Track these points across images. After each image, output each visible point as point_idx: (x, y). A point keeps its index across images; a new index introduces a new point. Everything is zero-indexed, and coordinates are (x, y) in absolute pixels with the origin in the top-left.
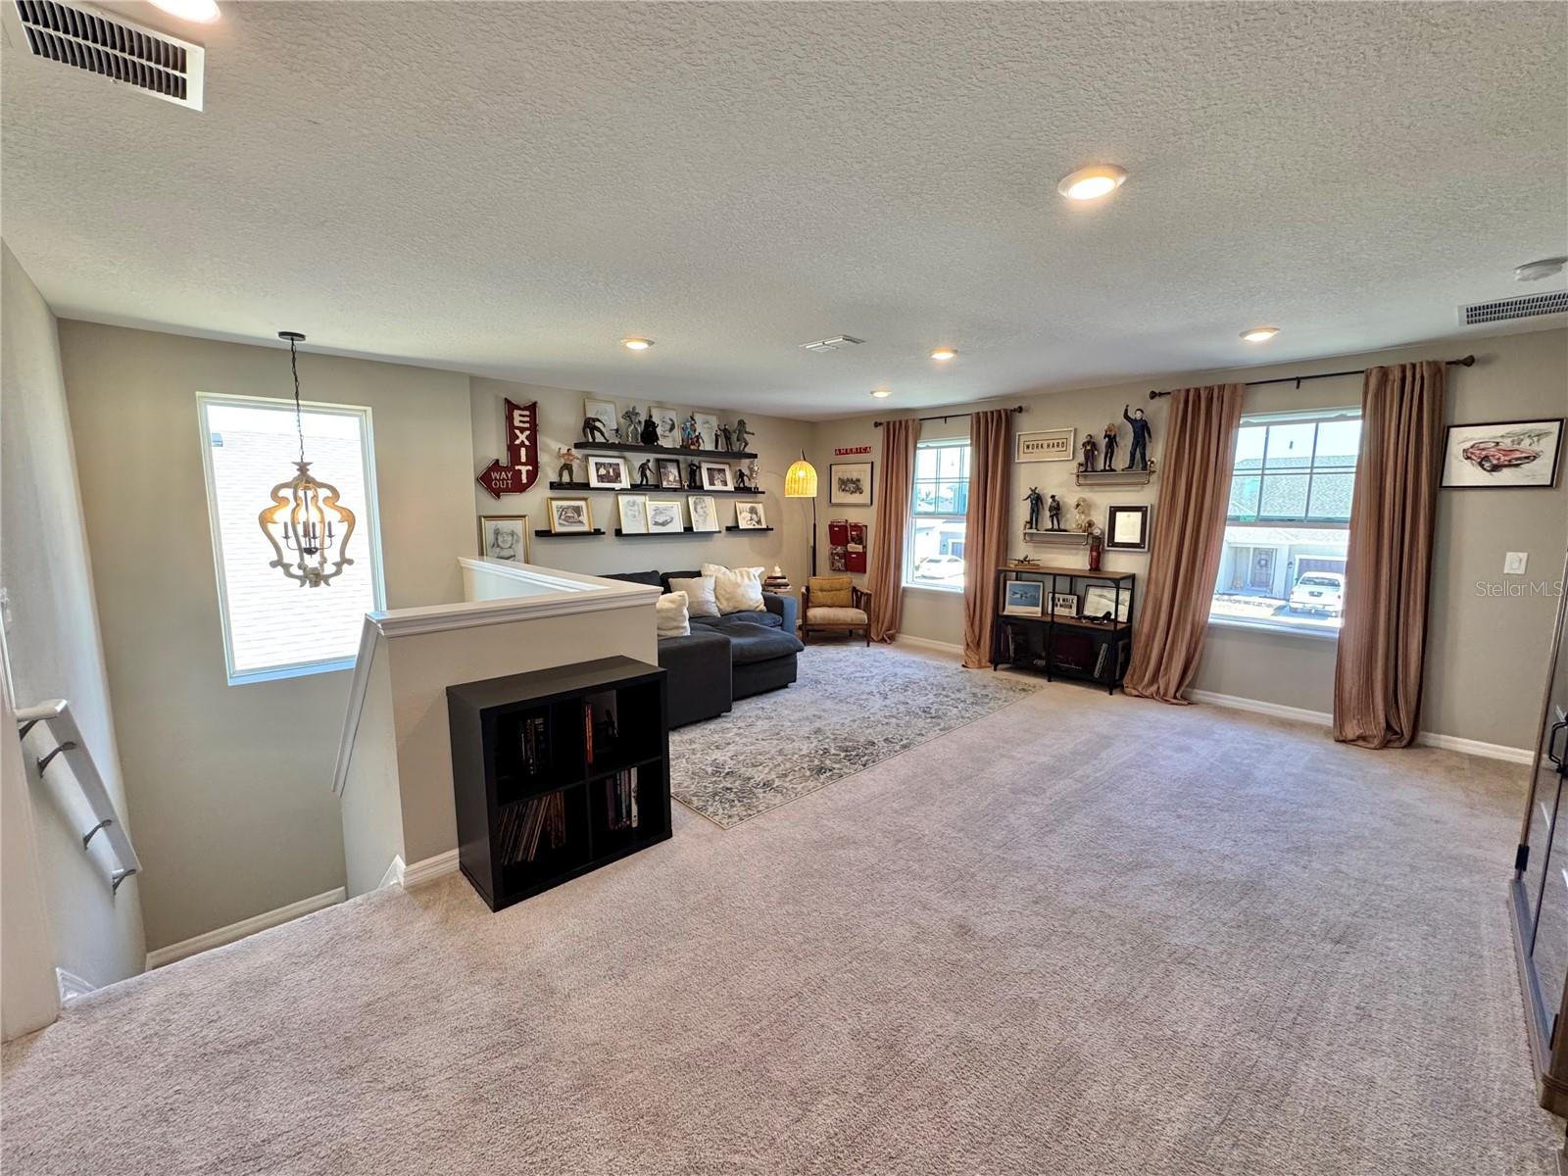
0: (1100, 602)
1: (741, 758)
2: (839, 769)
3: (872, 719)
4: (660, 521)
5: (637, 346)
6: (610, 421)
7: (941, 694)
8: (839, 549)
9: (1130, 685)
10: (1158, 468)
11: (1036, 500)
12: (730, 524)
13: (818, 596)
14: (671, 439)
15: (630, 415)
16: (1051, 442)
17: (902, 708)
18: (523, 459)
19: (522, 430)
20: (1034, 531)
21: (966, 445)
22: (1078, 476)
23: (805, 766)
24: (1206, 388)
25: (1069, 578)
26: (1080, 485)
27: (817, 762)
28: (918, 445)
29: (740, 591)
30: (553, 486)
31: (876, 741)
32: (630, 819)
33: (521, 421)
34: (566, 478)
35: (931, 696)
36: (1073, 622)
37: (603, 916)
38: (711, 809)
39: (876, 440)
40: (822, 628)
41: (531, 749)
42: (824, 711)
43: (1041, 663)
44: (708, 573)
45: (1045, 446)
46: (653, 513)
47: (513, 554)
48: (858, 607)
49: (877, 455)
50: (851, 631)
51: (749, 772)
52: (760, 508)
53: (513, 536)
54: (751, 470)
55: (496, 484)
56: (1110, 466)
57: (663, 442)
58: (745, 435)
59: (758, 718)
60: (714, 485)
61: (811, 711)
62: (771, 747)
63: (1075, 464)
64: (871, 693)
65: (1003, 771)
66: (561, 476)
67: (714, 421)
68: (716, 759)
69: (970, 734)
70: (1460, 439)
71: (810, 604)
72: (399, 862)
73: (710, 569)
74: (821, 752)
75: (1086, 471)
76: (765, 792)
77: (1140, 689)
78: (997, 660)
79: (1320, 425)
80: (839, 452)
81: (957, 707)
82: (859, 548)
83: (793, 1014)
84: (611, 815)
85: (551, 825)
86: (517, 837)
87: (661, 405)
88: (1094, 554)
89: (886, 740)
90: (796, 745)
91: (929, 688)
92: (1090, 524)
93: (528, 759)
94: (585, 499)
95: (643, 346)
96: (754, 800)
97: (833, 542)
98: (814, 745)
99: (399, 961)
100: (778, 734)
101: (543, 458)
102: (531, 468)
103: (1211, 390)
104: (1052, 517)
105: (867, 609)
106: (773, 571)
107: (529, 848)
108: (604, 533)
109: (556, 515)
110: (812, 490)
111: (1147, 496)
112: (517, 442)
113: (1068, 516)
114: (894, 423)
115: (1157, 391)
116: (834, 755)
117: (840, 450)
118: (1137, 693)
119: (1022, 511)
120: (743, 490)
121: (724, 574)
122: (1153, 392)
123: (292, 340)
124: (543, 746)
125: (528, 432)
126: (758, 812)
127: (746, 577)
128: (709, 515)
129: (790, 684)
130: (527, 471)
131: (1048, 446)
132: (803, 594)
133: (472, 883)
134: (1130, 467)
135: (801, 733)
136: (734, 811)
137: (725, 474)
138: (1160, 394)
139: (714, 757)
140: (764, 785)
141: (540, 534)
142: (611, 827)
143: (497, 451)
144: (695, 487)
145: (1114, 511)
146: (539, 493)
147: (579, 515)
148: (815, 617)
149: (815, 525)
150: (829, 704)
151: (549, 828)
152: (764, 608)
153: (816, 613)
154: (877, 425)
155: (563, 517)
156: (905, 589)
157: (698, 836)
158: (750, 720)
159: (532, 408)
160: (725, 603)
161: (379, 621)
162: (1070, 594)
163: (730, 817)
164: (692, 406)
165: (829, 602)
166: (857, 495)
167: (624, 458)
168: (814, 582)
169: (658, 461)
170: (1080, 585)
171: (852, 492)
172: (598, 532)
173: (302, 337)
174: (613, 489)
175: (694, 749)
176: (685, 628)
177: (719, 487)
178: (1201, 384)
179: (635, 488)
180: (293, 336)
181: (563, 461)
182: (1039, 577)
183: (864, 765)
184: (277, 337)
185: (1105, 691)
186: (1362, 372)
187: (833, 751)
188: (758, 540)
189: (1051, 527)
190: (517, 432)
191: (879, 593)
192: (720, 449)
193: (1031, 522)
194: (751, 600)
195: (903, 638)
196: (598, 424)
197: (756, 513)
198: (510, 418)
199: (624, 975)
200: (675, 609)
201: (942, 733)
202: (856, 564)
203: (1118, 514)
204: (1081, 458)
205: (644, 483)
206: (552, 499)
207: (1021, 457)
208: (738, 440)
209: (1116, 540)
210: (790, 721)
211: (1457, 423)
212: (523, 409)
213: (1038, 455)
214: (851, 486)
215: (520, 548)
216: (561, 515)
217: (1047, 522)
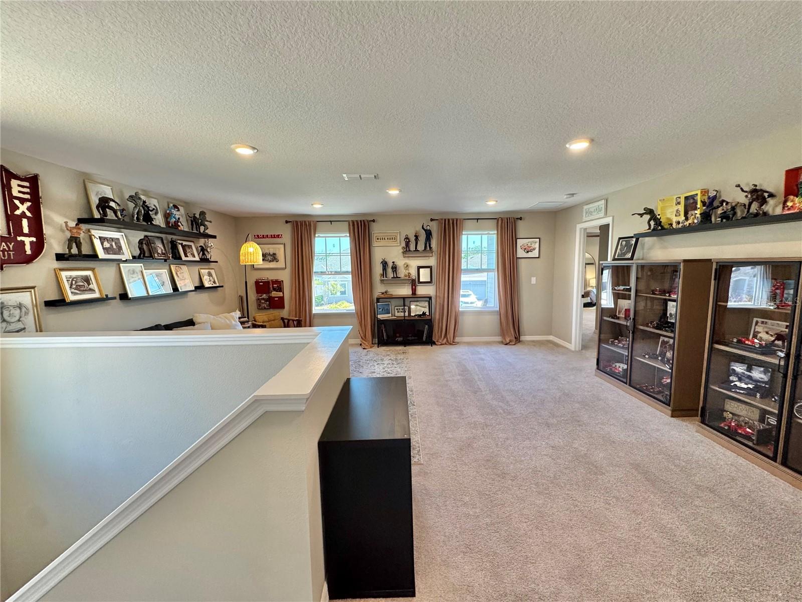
0: (416, 309)
4: (156, 286)
8: (264, 296)
9: (437, 341)
11: (385, 264)
12: (197, 284)
14: (158, 221)
15: (135, 199)
16: (389, 237)
18: (26, 230)
19: (23, 201)
20: (385, 278)
24: (451, 219)
25: (402, 299)
26: (404, 257)
28: (316, 235)
30: (60, 257)
33: (20, 192)
34: (74, 250)
36: (407, 318)
39: (286, 231)
43: (400, 339)
44: (201, 321)
45: (386, 239)
47: (23, 327)
49: (287, 239)
52: (213, 272)
53: (20, 308)
56: (416, 249)
58: (205, 221)
60: (187, 257)
63: (400, 248)
66: (70, 248)
70: (520, 242)
73: (201, 318)
75: (406, 251)
77: (442, 342)
82: (280, 294)
87: (149, 194)
88: (413, 287)
92: (409, 274)
94: (95, 269)
95: (250, 152)
97: (258, 293)
101: (47, 230)
102: (34, 239)
103: (453, 220)
104: (393, 272)
108: (112, 298)
109: (67, 286)
110: (260, 259)
111: (432, 261)
112: (18, 212)
114: (301, 222)
115: (433, 218)
117: (258, 236)
118: (440, 344)
119: (378, 269)
120: (205, 260)
122: (431, 219)
125: (29, 204)
130: (31, 243)
131: (388, 239)
134: (425, 249)
137: (192, 248)
138: (434, 220)
141: (49, 304)
144: (175, 258)
146: (46, 264)
147: (89, 284)
149: (246, 282)
154: (287, 222)
155: (74, 286)
156: (314, 314)
159: (34, 181)
162: (404, 306)
166: (275, 263)
167: (126, 233)
168: (258, 318)
170: (408, 302)
171: (270, 261)
172: (107, 298)
174: (116, 260)
177: (190, 258)
178: (450, 217)
181: (68, 235)
182: (388, 300)
186: (496, 219)
188: (213, 294)
189: (392, 276)
190: (17, 202)
192: (194, 231)
193: (383, 274)
196: (112, 204)
197: (212, 276)
198: (7, 187)
202: (279, 304)
203: (421, 269)
204: (404, 244)
206: (60, 270)
207: (375, 243)
208: (203, 225)
209: (421, 281)
211: (518, 238)
212: (22, 180)
213: (382, 243)
214: (270, 258)
215: (30, 321)
216: (72, 285)
217: (390, 274)
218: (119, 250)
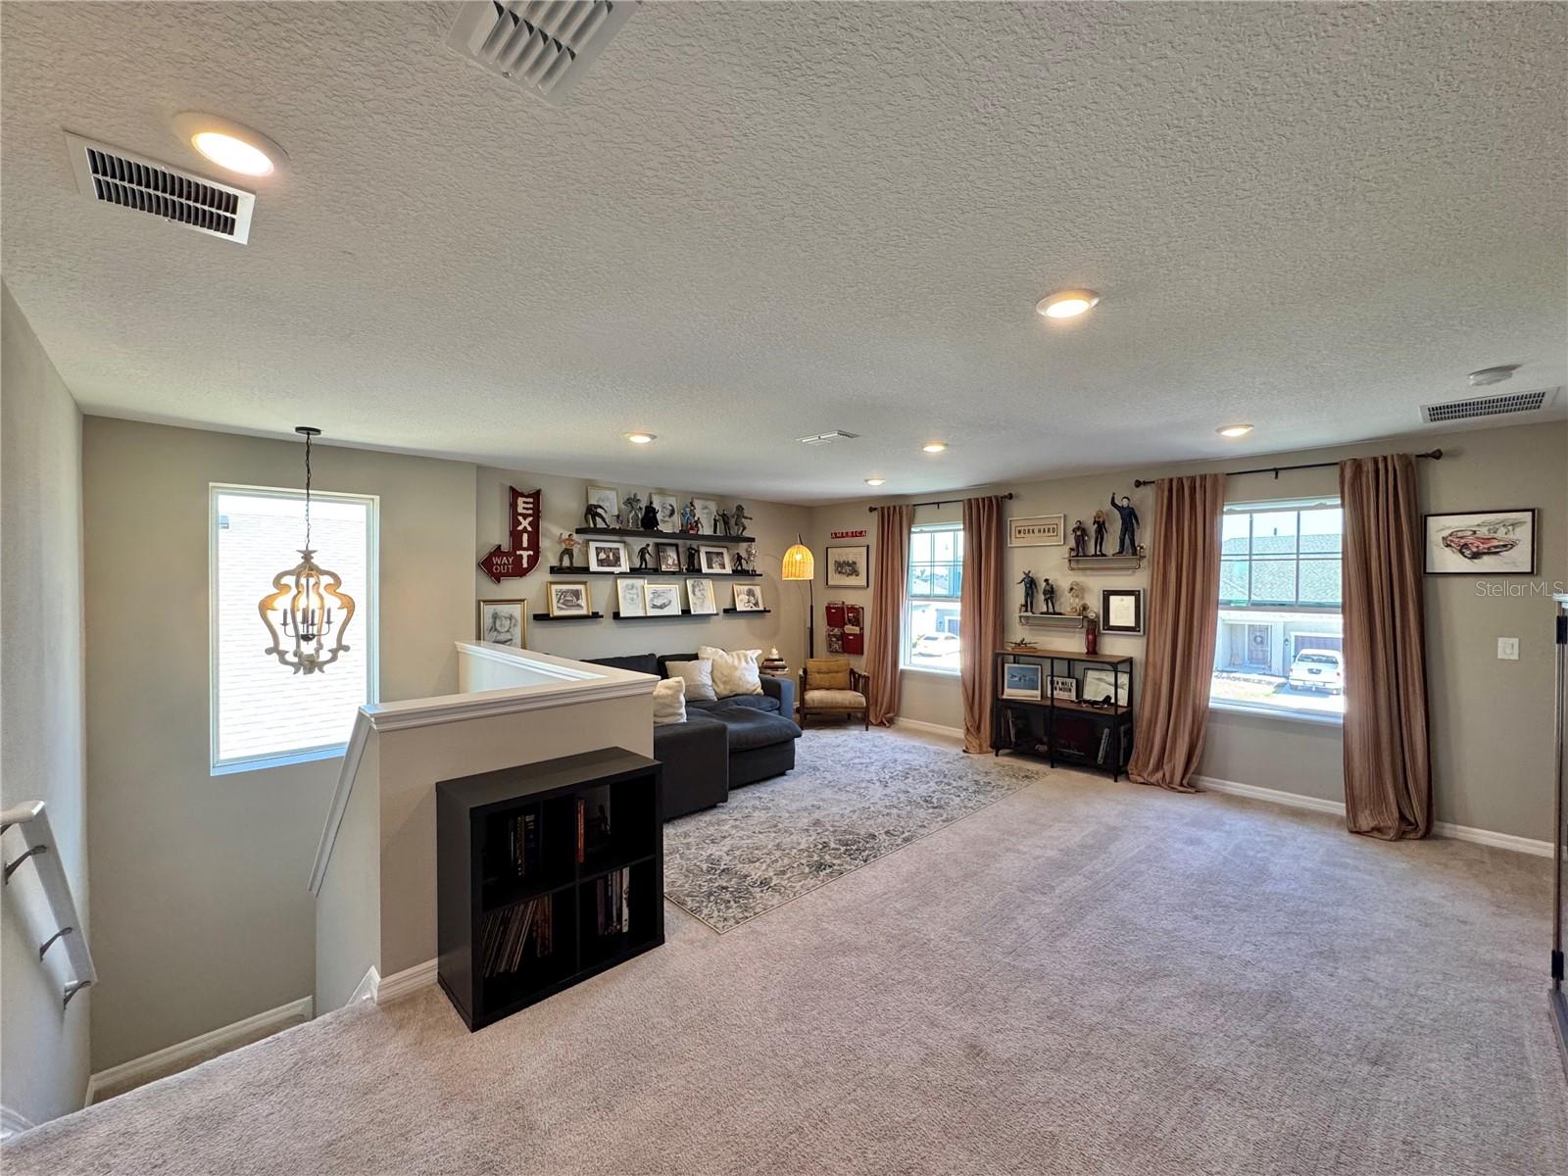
0: (1099, 686)
1: (738, 853)
2: (839, 865)
3: (872, 809)
4: (659, 604)
5: (640, 440)
6: (611, 505)
7: (942, 782)
8: (836, 631)
9: (1135, 772)
10: (1147, 552)
11: (1031, 584)
12: (728, 606)
13: (815, 678)
14: (671, 524)
15: (631, 502)
16: (1042, 528)
17: (903, 797)
18: (525, 544)
19: (525, 516)
20: (1030, 614)
21: (960, 530)
22: (1070, 561)
23: (804, 861)
24: (1188, 478)
25: (1066, 662)
26: (1072, 569)
27: (816, 858)
28: (913, 529)
29: (738, 673)
30: (553, 570)
31: (876, 834)
32: (621, 923)
33: (524, 508)
34: (566, 563)
35: (932, 784)
36: (1073, 706)
37: (589, 1037)
38: (706, 911)
39: (871, 526)
40: (818, 711)
41: (520, 849)
42: (823, 800)
43: (1043, 748)
44: (705, 656)
45: (1036, 531)
46: (652, 596)
47: (510, 638)
48: (855, 690)
49: (872, 538)
50: (849, 715)
51: (746, 869)
52: (757, 590)
53: (511, 620)
54: (749, 553)
55: (496, 569)
56: (1100, 551)
57: (663, 527)
58: (743, 520)
59: (755, 808)
60: (712, 568)
61: (809, 801)
62: (768, 841)
63: (1066, 549)
64: (870, 781)
65: (1009, 866)
66: (561, 560)
67: (713, 506)
68: (711, 855)
69: (973, 826)
70: (1439, 528)
71: (808, 687)
72: (374, 973)
73: (708, 652)
74: (820, 846)
75: (1077, 556)
76: (762, 891)
77: (1146, 776)
78: (998, 745)
79: (1302, 512)
80: (835, 536)
81: (959, 796)
82: (856, 630)
83: (793, 1153)
84: (601, 919)
85: (537, 931)
86: (501, 944)
87: (662, 492)
88: (1090, 637)
89: (887, 832)
90: (794, 838)
91: (930, 774)
92: (1085, 608)
93: (516, 860)
94: (585, 583)
95: (647, 439)
96: (751, 901)
97: (829, 624)
98: (813, 837)
99: (368, 1090)
100: (775, 826)
101: (545, 543)
102: (531, 553)
103: (1193, 480)
104: (1046, 600)
105: (865, 693)
106: (771, 653)
107: (513, 957)
108: (602, 617)
109: (555, 600)
110: (808, 573)
111: (1139, 580)
112: (520, 528)
113: (1063, 600)
114: (889, 508)
115: (1141, 480)
116: (833, 849)
117: (836, 534)
118: (1142, 781)
119: (1017, 595)
120: (740, 573)
121: (721, 656)
122: (1137, 481)
123: (308, 434)
124: (533, 845)
125: (531, 519)
126: (755, 914)
127: (743, 660)
128: (706, 598)
129: (788, 772)
130: (528, 556)
131: (1040, 531)
132: (801, 677)
133: (449, 998)
134: (1121, 552)
135: (800, 825)
136: (730, 913)
137: (723, 558)
138: (1145, 483)
139: (709, 852)
140: (761, 883)
141: (537, 617)
142: (600, 932)
143: (499, 536)
144: (694, 570)
145: (1107, 595)
146: (539, 577)
147: (578, 599)
148: (813, 701)
149: (812, 607)
150: (828, 793)
151: (534, 935)
152: (761, 691)
153: (814, 696)
154: (872, 510)
155: (562, 601)
156: (902, 672)
157: (692, 942)
158: (746, 811)
159: (536, 495)
160: (722, 686)
161: (372, 716)
162: (1069, 677)
163: (725, 919)
164: (691, 493)
165: (827, 685)
166: (853, 577)
167: (624, 542)
168: (811, 664)
169: (657, 545)
170: (1078, 669)
171: (849, 575)
172: (596, 616)
173: (318, 431)
174: (612, 573)
175: (688, 844)
176: (681, 714)
177: (717, 570)
179: (635, 572)
180: (309, 431)
181: (564, 546)
182: (1037, 660)
183: (865, 861)
184: (293, 431)
185: (1109, 777)
186: (1337, 464)
187: (833, 845)
188: (757, 622)
189: (1045, 610)
190: (520, 518)
191: (877, 676)
192: (718, 534)
193: (1026, 605)
194: (748, 683)
195: (902, 721)
196: (599, 510)
197: (754, 596)
198: (514, 506)
199: (609, 1108)
200: (672, 696)
201: (946, 824)
202: (854, 646)
203: (1112, 598)
204: (1072, 543)
205: (643, 566)
206: (552, 583)
207: (1014, 542)
208: (736, 524)
209: (1111, 624)
210: (789, 812)
211: (1433, 512)
212: (527, 497)
213: (1029, 540)
214: (848, 569)
215: (517, 632)
216: (560, 599)
217: (1041, 606)
218: (616, 562)
